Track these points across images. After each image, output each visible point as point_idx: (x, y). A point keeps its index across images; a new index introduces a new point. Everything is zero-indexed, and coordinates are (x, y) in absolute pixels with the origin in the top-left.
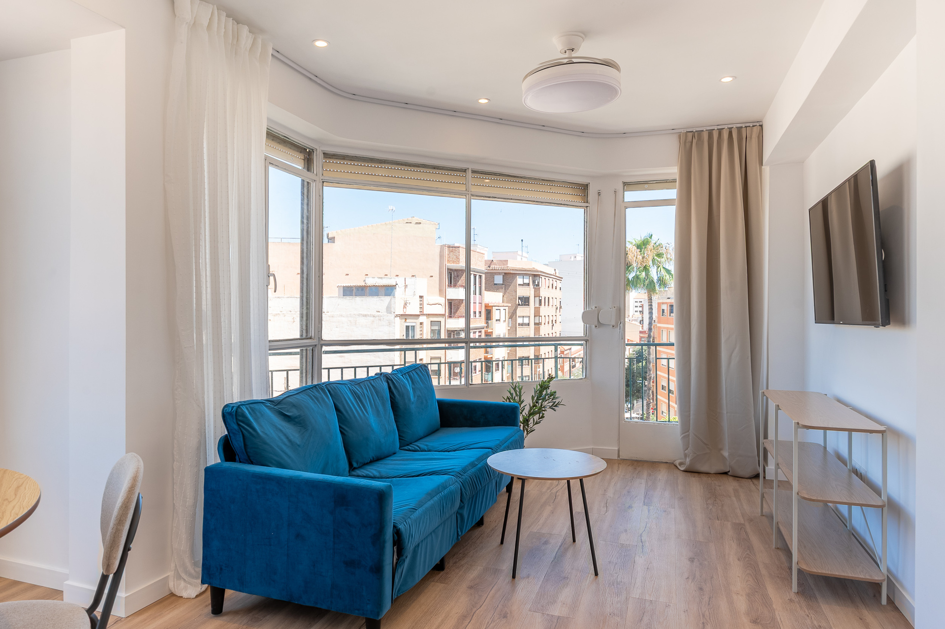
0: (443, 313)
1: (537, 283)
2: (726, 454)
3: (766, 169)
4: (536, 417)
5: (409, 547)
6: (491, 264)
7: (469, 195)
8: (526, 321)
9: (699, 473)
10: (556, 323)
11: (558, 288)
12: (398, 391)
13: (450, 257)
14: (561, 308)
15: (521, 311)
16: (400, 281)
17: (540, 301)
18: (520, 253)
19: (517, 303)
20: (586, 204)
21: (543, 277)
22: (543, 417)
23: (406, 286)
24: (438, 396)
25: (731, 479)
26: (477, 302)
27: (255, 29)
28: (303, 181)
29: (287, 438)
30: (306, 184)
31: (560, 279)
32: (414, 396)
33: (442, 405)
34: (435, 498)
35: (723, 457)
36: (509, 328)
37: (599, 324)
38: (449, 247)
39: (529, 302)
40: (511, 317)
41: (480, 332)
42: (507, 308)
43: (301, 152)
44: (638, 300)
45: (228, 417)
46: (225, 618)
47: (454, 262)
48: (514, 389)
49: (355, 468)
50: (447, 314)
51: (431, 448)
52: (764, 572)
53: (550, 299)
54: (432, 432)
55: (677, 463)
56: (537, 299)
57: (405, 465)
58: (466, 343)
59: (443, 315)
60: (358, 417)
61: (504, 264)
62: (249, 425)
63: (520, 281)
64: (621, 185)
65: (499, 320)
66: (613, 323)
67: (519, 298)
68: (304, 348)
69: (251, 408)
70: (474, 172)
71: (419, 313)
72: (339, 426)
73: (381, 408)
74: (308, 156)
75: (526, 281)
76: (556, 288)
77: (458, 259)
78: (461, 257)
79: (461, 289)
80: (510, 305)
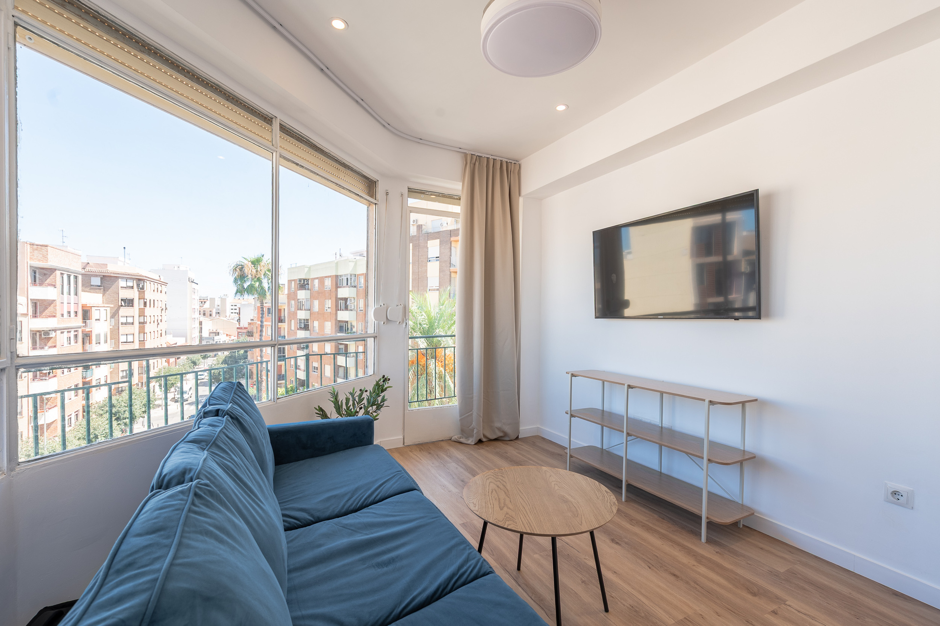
0: (26, 312)
1: (141, 287)
3: (521, 199)
6: (87, 266)
7: (275, 156)
8: (130, 320)
10: (161, 322)
11: (163, 292)
13: (33, 255)
14: (166, 309)
15: (124, 311)
17: (145, 303)
18: (122, 259)
19: (120, 304)
21: (148, 282)
26: (72, 302)
31: (166, 284)
36: (112, 327)
37: (387, 321)
39: (133, 304)
40: (112, 317)
41: (75, 331)
42: (108, 309)
44: (234, 304)
47: (39, 260)
50: (30, 313)
53: (156, 302)
56: (142, 301)
59: (25, 315)
61: (102, 268)
63: (122, 283)
64: (407, 190)
65: (99, 320)
67: (122, 300)
75: (130, 284)
76: (161, 292)
77: (45, 257)
78: (49, 256)
79: (51, 289)
80: (112, 306)
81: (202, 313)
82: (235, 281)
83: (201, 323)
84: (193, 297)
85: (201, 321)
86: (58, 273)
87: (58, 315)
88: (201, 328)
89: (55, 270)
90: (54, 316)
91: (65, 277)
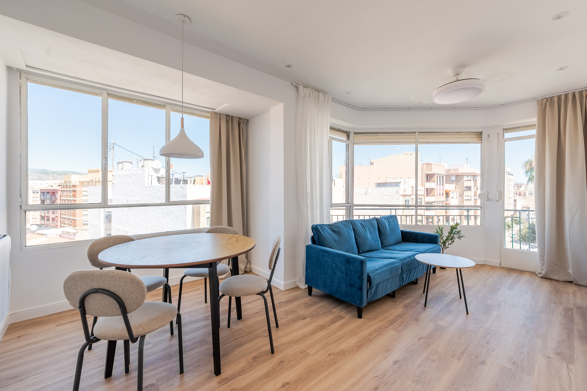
0: (424, 194)
1: (475, 180)
2: (570, 271)
4: (450, 242)
5: (374, 283)
6: (449, 171)
7: (417, 143)
8: (469, 198)
9: (551, 279)
12: (382, 225)
13: (427, 169)
15: (466, 193)
16: (402, 180)
17: (477, 188)
18: (466, 165)
19: (464, 189)
20: (481, 142)
22: (453, 242)
23: (405, 182)
24: (401, 229)
25: (574, 286)
26: (441, 189)
27: (324, 93)
28: (346, 144)
29: (333, 238)
30: (347, 145)
32: (389, 228)
33: (403, 233)
34: (388, 267)
35: (569, 273)
36: (459, 202)
37: (488, 200)
38: (426, 164)
39: (471, 189)
40: (460, 196)
41: (442, 203)
42: (458, 192)
43: (345, 133)
45: (313, 229)
46: (312, 297)
47: (429, 171)
48: (439, 228)
49: (360, 253)
50: (425, 195)
51: (395, 249)
52: (576, 332)
54: (398, 243)
55: (537, 273)
56: (476, 187)
57: (381, 254)
58: (416, 207)
59: (424, 195)
60: (362, 233)
61: (456, 171)
62: (320, 232)
63: (466, 178)
64: (502, 131)
65: (453, 198)
66: (497, 199)
67: (465, 187)
68: (347, 207)
69: (321, 226)
70: (419, 133)
71: (411, 194)
72: (355, 236)
73: (373, 231)
74: (348, 134)
75: (469, 178)
77: (431, 169)
78: (433, 168)
79: (433, 183)
80: (460, 190)
81: (518, 194)
82: (527, 172)
83: (515, 201)
84: (509, 183)
85: (516, 199)
86: (436, 176)
87: (436, 195)
88: (516, 204)
89: (435, 174)
90: (434, 196)
91: (438, 177)
